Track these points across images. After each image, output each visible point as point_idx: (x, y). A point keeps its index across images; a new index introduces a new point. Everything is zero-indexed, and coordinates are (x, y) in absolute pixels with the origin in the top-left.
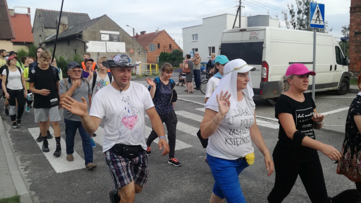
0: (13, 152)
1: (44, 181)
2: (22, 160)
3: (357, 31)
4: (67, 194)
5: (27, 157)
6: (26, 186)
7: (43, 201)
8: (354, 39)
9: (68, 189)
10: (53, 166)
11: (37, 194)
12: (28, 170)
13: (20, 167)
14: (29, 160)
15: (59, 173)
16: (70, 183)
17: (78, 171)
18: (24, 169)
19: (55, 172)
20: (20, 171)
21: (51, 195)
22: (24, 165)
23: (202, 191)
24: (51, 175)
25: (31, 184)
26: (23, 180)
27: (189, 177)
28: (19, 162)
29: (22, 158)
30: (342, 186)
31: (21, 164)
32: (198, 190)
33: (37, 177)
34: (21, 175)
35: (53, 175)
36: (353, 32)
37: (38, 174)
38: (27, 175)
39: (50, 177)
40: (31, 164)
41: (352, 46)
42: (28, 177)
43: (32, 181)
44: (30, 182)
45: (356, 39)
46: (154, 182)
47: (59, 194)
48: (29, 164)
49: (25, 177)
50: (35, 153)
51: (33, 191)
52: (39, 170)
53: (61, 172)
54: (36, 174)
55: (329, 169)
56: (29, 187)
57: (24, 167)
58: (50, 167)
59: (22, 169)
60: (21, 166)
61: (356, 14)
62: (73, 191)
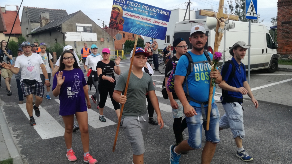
0: (6, 123)
1: (32, 146)
2: (14, 130)
3: (283, 21)
4: (52, 156)
5: (18, 127)
6: (18, 151)
7: (32, 162)
8: (281, 28)
9: (52, 152)
10: (39, 134)
11: (26, 157)
12: (19, 137)
13: (13, 136)
14: (20, 129)
15: (45, 140)
16: (54, 147)
17: (60, 138)
18: (16, 137)
19: (42, 139)
20: (12, 139)
21: (38, 157)
22: (16, 134)
23: (161, 152)
24: (38, 141)
25: (21, 149)
26: (16, 146)
27: (150, 141)
28: (12, 132)
29: (14, 128)
30: (272, 146)
31: (13, 133)
32: (157, 151)
33: (27, 143)
34: (14, 142)
35: (40, 141)
36: (280, 22)
37: (27, 140)
38: (18, 142)
39: (37, 143)
40: (21, 132)
41: (279, 33)
42: (19, 143)
43: (23, 146)
44: (21, 147)
45: (283, 28)
46: (122, 145)
47: (45, 157)
48: (20, 133)
49: (17, 143)
50: (25, 124)
51: (24, 154)
52: (28, 138)
54: (25, 141)
55: (262, 132)
56: (20, 152)
57: (16, 135)
58: (37, 135)
59: (14, 137)
60: (13, 134)
61: (283, 8)
62: (57, 154)
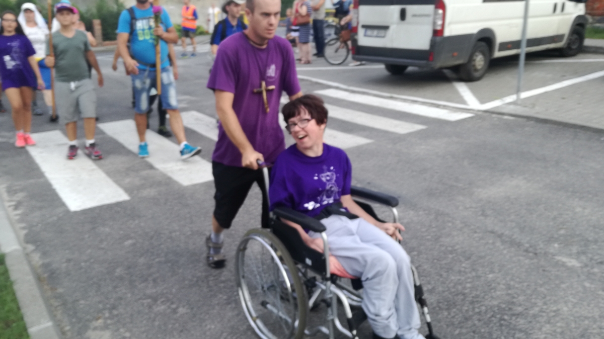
1: (48, 226)
2: (11, 191)
4: (90, 246)
5: (18, 185)
6: (18, 236)
7: (48, 260)
9: (91, 238)
10: (63, 200)
11: (37, 248)
12: (21, 207)
14: (22, 190)
15: (75, 213)
16: (95, 228)
18: (14, 207)
19: (67, 211)
20: (6, 211)
21: (62, 249)
22: (14, 200)
24: (61, 215)
25: (26, 231)
26: (12, 226)
28: (5, 195)
29: (11, 188)
31: (8, 198)
33: (37, 219)
34: (9, 218)
35: (64, 215)
37: (38, 214)
38: (19, 217)
39: (59, 218)
40: (25, 197)
42: (21, 221)
43: (28, 226)
44: (24, 228)
47: (75, 248)
48: (22, 197)
49: (16, 221)
50: (33, 179)
51: (32, 244)
52: (41, 208)
53: (78, 209)
54: (34, 215)
56: (22, 238)
57: (13, 203)
58: (60, 202)
59: (10, 206)
60: (8, 201)
